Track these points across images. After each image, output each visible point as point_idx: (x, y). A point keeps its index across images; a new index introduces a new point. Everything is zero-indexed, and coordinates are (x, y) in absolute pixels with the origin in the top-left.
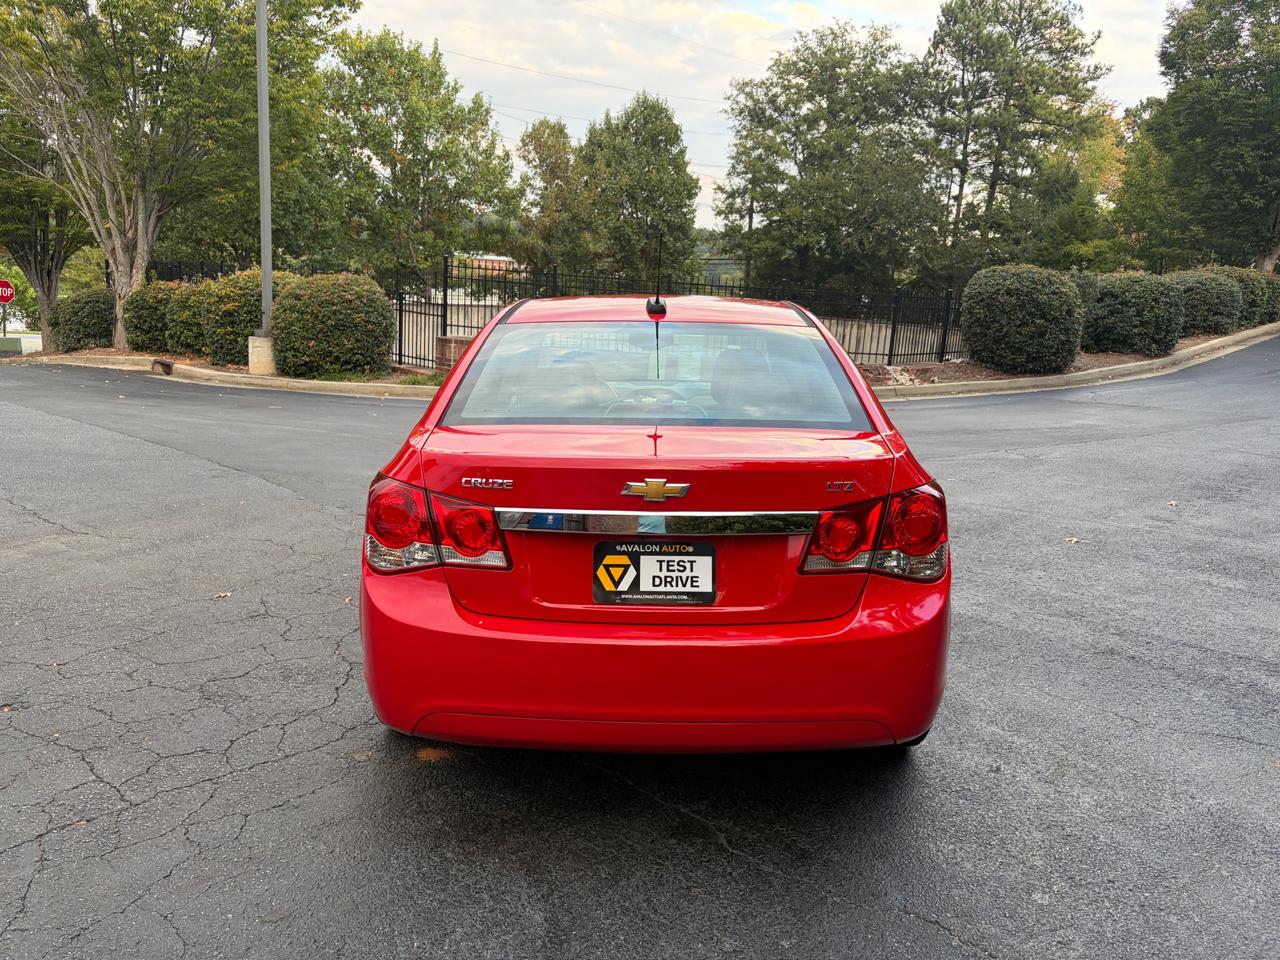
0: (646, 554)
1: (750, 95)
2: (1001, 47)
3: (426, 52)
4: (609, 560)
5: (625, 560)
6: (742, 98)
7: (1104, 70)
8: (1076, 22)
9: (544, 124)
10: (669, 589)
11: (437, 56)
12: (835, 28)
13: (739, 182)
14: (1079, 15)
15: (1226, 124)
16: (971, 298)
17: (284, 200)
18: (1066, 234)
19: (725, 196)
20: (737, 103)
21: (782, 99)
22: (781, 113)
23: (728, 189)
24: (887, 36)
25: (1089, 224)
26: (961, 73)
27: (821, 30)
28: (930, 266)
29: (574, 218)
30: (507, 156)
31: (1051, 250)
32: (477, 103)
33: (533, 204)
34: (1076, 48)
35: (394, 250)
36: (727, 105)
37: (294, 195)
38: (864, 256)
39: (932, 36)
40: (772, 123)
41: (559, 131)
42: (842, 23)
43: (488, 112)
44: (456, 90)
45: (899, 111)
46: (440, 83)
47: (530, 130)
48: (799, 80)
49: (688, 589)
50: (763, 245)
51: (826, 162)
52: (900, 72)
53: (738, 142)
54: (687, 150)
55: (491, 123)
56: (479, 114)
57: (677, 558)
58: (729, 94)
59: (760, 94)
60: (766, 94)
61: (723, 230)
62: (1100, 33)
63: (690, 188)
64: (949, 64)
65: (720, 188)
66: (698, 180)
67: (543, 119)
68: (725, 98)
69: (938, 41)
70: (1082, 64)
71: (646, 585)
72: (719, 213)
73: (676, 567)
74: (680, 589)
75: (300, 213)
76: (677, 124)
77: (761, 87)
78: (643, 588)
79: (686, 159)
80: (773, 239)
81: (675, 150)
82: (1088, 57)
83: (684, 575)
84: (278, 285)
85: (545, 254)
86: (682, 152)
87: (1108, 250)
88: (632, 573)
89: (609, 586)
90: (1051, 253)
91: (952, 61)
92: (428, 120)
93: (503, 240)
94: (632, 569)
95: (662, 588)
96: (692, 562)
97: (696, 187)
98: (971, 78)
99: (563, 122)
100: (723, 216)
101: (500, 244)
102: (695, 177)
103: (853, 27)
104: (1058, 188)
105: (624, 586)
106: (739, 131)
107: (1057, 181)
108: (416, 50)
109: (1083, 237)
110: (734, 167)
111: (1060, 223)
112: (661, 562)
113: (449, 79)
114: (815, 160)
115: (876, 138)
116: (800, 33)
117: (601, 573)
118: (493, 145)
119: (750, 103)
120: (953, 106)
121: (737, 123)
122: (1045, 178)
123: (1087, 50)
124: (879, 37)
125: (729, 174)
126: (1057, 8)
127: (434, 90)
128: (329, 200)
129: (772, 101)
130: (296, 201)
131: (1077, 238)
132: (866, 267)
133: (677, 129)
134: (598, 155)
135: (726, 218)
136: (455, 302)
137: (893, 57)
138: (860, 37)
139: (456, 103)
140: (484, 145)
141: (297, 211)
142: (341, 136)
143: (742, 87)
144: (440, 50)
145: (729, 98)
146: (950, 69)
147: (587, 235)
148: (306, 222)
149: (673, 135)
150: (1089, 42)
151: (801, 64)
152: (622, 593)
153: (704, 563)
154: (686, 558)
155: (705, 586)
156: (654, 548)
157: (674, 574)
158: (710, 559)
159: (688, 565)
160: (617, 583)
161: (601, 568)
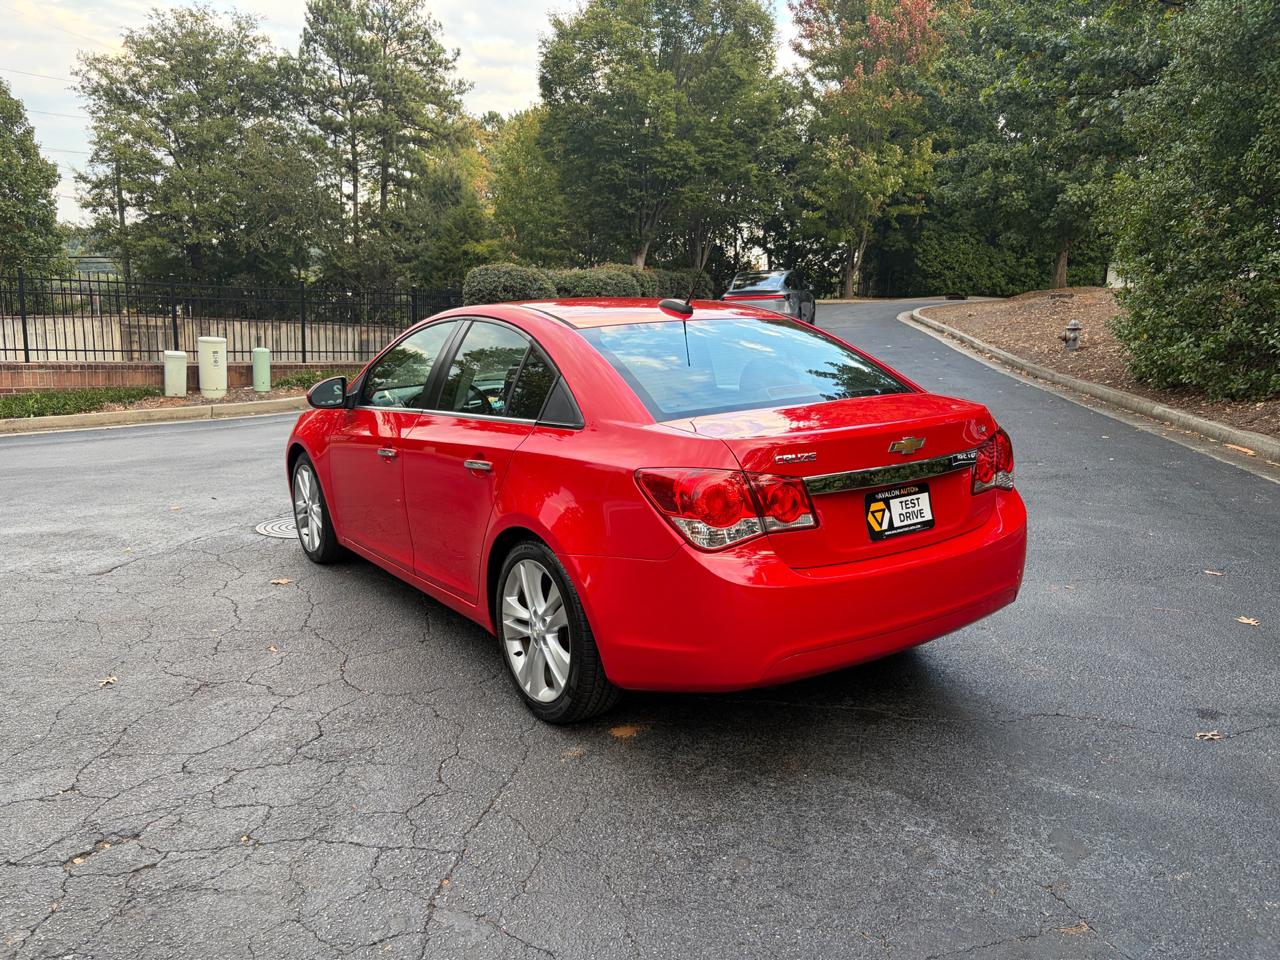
0: (893, 498)
1: (104, 73)
2: (373, 53)
4: (874, 507)
5: (881, 505)
6: (94, 75)
7: (467, 86)
8: (436, 37)
10: (909, 522)
12: (195, 11)
13: (104, 170)
14: (439, 33)
15: (601, 144)
16: (472, 295)
18: (462, 234)
19: (89, 186)
20: (89, 79)
21: (145, 81)
22: (146, 95)
23: (94, 178)
24: (252, 26)
25: (479, 224)
26: (337, 73)
27: (180, 10)
28: (340, 265)
31: (451, 248)
34: (441, 63)
36: (76, 81)
38: (269, 255)
39: (302, 33)
40: (135, 107)
42: (201, 6)
45: (275, 105)
48: (160, 62)
49: (920, 520)
50: (149, 242)
51: (208, 153)
52: (273, 64)
53: (97, 124)
54: (35, 131)
57: (909, 498)
58: (76, 69)
59: (118, 72)
60: (125, 74)
61: (94, 225)
62: (459, 50)
63: (48, 177)
64: (325, 62)
65: (82, 178)
66: (55, 166)
68: (72, 74)
69: (308, 40)
70: (447, 77)
71: (897, 523)
72: (85, 205)
73: (910, 505)
74: (916, 521)
76: (16, 99)
77: (116, 64)
78: (896, 525)
79: (35, 141)
80: (160, 236)
81: (19, 131)
82: (451, 71)
83: (915, 509)
86: (29, 132)
87: (498, 249)
88: (887, 513)
89: (877, 528)
90: (451, 252)
91: (329, 61)
94: (887, 511)
95: (906, 523)
96: (918, 499)
97: (54, 175)
98: (349, 81)
100: (91, 208)
102: (50, 162)
103: (214, 12)
104: (446, 192)
105: (885, 526)
106: (93, 112)
107: (443, 185)
109: (477, 237)
110: (97, 154)
111: (454, 224)
112: (901, 502)
114: (192, 151)
115: (259, 131)
116: (156, 10)
117: (870, 518)
119: (104, 82)
120: (334, 106)
121: (91, 102)
122: (431, 181)
123: (450, 65)
124: (244, 25)
125: (92, 161)
126: (419, 22)
129: (133, 80)
131: (471, 237)
132: (271, 266)
133: (18, 105)
135: (95, 211)
137: (263, 49)
138: (224, 24)
143: (93, 62)
145: (77, 74)
146: (326, 68)
149: (13, 113)
150: (451, 59)
151: (160, 44)
152: (886, 531)
153: (924, 498)
154: (914, 497)
155: (928, 516)
156: (897, 493)
157: (910, 510)
158: (926, 494)
159: (916, 501)
160: (880, 525)
161: (870, 515)
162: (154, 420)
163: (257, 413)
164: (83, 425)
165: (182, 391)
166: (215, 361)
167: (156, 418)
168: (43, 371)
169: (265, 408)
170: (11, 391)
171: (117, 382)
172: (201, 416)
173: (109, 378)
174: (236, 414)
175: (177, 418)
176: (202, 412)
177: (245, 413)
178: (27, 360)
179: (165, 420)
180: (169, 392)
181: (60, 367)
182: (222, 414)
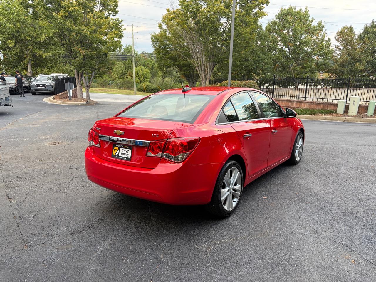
0: (121, 148)
3: (303, 10)
4: (115, 148)
5: (117, 148)
9: (346, 28)
10: (123, 156)
11: (307, 11)
17: (254, 60)
29: (353, 58)
30: (329, 40)
32: (319, 24)
33: (338, 55)
35: (287, 73)
37: (257, 58)
41: (351, 29)
43: (323, 27)
44: (312, 21)
46: (307, 20)
47: (340, 30)
49: (127, 157)
55: (324, 30)
56: (320, 28)
57: (126, 149)
67: (345, 26)
71: (120, 155)
73: (125, 151)
74: (125, 156)
75: (259, 64)
78: (119, 155)
83: (126, 153)
84: (232, 84)
85: (341, 71)
89: (114, 154)
92: (300, 32)
93: (325, 67)
94: (118, 150)
95: (122, 156)
96: (128, 151)
99: (352, 26)
101: (324, 69)
108: (300, 11)
112: (123, 150)
113: (310, 18)
117: (114, 151)
118: (324, 37)
127: (304, 22)
128: (267, 59)
130: (257, 60)
134: (366, 36)
136: (301, 88)
139: (312, 25)
140: (320, 38)
141: (258, 63)
142: (273, 40)
144: (308, 9)
147: (358, 64)
148: (260, 66)
152: (116, 156)
153: (130, 151)
154: (127, 150)
155: (129, 157)
156: (123, 146)
157: (125, 153)
158: (131, 150)
159: (127, 151)
160: (116, 154)
161: (114, 150)
162: (326, 120)
163: (360, 122)
164: (308, 119)
165: (342, 112)
166: (354, 104)
167: (327, 119)
168: (307, 103)
169: (364, 120)
170: (299, 108)
171: (326, 108)
172: (341, 120)
173: (324, 107)
174: (353, 121)
175: (334, 120)
176: (342, 119)
177: (357, 121)
178: (305, 100)
179: (330, 120)
180: (338, 112)
181: (312, 103)
182: (348, 120)
